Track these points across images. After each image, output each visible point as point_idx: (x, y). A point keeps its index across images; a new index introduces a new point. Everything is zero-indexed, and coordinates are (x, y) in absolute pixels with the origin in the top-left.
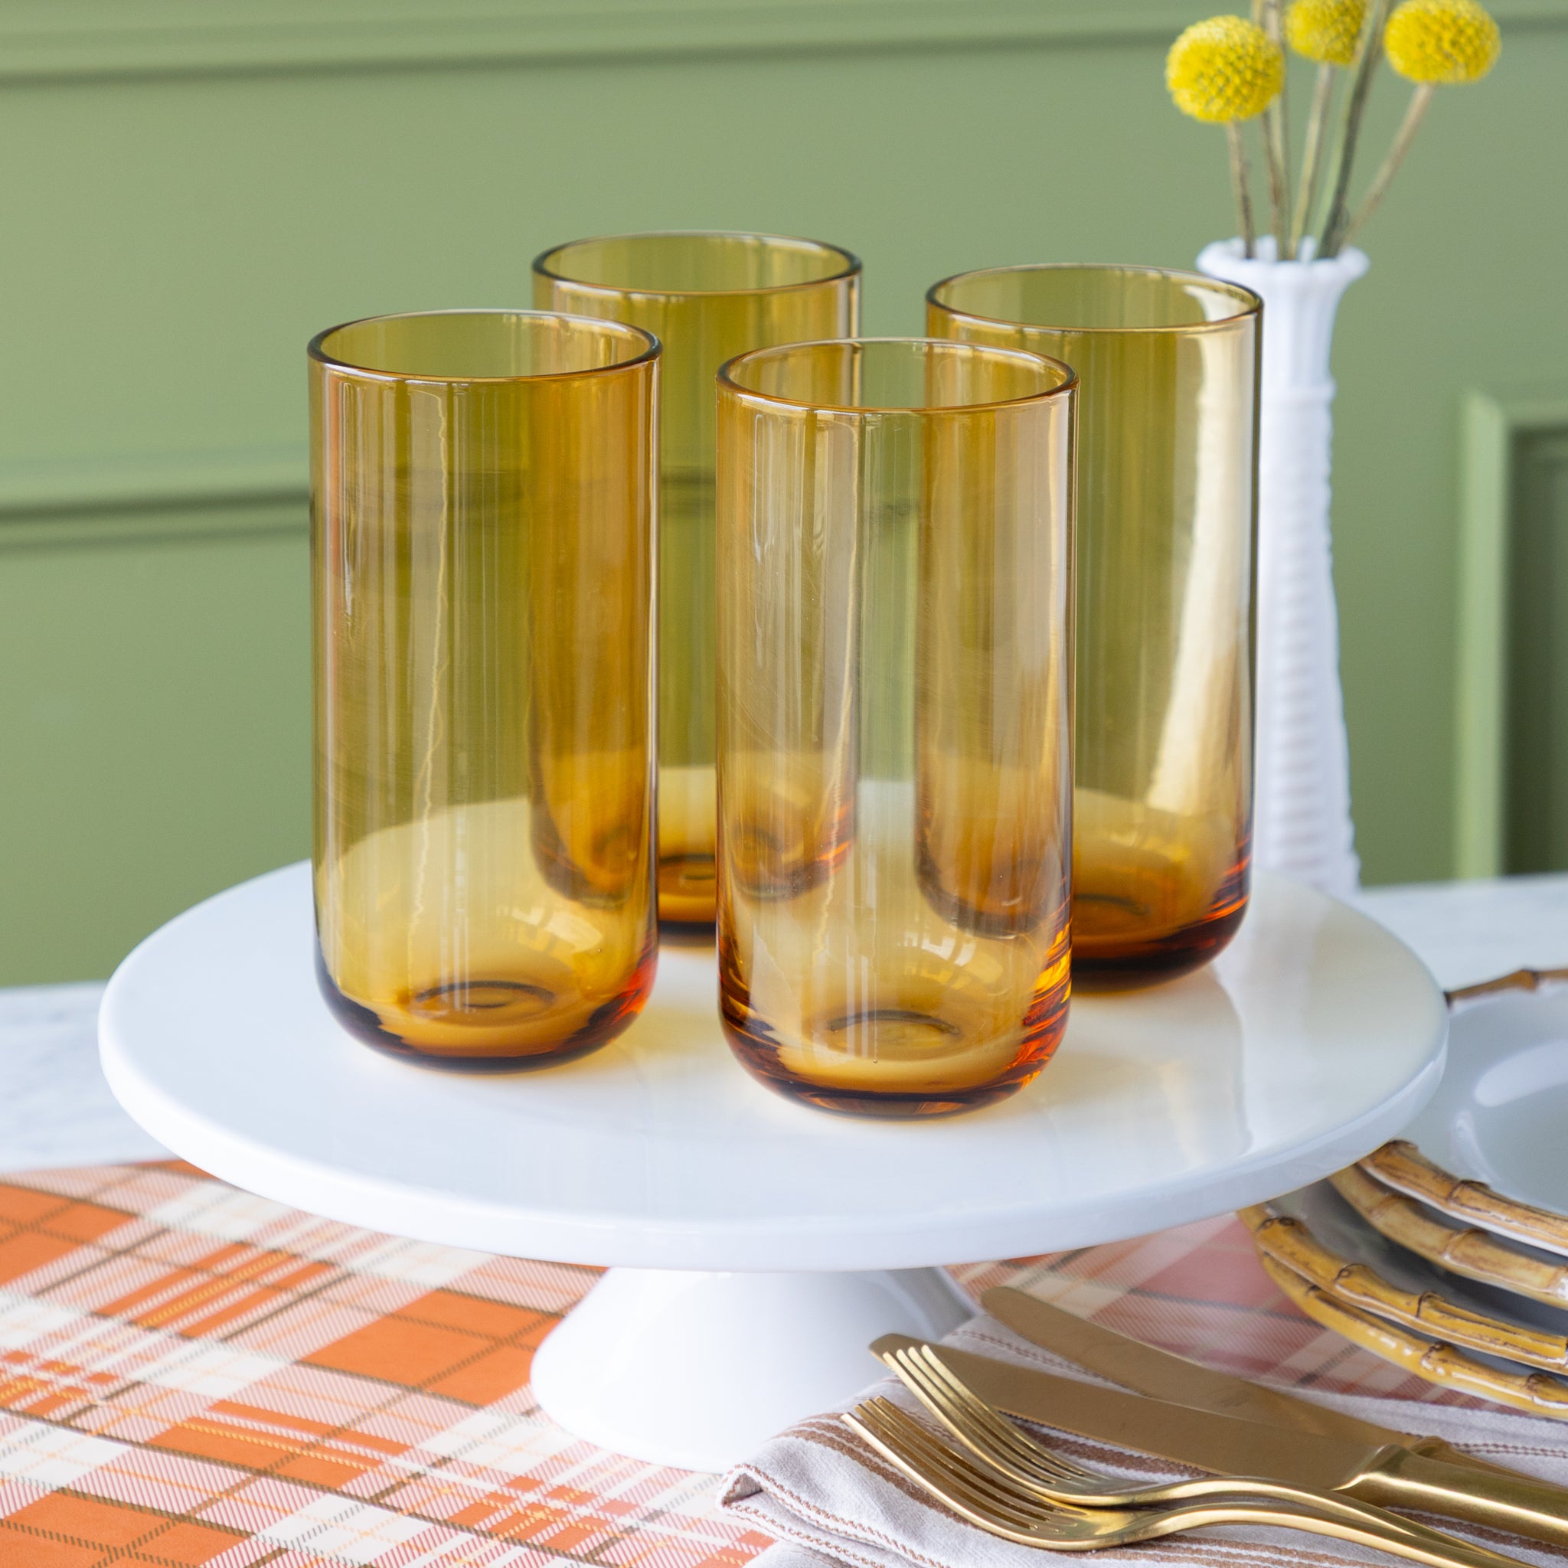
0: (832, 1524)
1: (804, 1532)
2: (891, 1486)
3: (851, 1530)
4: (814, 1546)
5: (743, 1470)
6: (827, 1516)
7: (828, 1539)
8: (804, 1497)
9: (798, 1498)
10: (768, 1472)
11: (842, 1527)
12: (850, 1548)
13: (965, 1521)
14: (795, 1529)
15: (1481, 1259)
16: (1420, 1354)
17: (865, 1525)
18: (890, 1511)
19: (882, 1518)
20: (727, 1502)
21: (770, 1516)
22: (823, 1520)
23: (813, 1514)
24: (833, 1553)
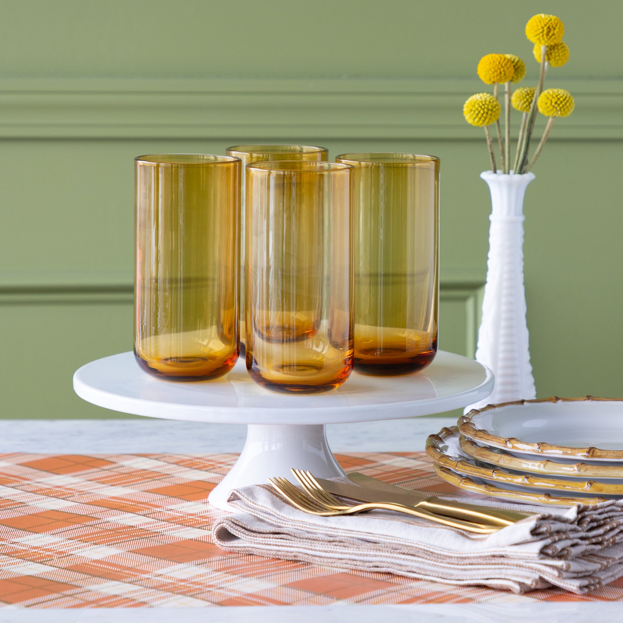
0: (256, 506)
1: (249, 509)
2: (278, 498)
3: (261, 508)
4: (251, 513)
5: (233, 491)
6: (255, 504)
7: (255, 511)
8: (250, 499)
9: (248, 499)
10: (241, 492)
11: (259, 507)
12: (261, 513)
13: (297, 508)
14: (246, 508)
15: (484, 455)
16: (459, 481)
17: (265, 506)
18: (274, 503)
19: (270, 504)
20: (229, 501)
21: (240, 505)
22: (254, 505)
23: (251, 504)
24: (256, 515)
